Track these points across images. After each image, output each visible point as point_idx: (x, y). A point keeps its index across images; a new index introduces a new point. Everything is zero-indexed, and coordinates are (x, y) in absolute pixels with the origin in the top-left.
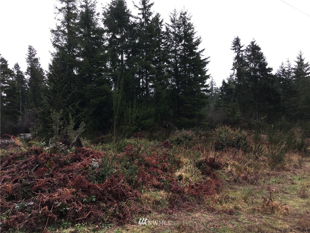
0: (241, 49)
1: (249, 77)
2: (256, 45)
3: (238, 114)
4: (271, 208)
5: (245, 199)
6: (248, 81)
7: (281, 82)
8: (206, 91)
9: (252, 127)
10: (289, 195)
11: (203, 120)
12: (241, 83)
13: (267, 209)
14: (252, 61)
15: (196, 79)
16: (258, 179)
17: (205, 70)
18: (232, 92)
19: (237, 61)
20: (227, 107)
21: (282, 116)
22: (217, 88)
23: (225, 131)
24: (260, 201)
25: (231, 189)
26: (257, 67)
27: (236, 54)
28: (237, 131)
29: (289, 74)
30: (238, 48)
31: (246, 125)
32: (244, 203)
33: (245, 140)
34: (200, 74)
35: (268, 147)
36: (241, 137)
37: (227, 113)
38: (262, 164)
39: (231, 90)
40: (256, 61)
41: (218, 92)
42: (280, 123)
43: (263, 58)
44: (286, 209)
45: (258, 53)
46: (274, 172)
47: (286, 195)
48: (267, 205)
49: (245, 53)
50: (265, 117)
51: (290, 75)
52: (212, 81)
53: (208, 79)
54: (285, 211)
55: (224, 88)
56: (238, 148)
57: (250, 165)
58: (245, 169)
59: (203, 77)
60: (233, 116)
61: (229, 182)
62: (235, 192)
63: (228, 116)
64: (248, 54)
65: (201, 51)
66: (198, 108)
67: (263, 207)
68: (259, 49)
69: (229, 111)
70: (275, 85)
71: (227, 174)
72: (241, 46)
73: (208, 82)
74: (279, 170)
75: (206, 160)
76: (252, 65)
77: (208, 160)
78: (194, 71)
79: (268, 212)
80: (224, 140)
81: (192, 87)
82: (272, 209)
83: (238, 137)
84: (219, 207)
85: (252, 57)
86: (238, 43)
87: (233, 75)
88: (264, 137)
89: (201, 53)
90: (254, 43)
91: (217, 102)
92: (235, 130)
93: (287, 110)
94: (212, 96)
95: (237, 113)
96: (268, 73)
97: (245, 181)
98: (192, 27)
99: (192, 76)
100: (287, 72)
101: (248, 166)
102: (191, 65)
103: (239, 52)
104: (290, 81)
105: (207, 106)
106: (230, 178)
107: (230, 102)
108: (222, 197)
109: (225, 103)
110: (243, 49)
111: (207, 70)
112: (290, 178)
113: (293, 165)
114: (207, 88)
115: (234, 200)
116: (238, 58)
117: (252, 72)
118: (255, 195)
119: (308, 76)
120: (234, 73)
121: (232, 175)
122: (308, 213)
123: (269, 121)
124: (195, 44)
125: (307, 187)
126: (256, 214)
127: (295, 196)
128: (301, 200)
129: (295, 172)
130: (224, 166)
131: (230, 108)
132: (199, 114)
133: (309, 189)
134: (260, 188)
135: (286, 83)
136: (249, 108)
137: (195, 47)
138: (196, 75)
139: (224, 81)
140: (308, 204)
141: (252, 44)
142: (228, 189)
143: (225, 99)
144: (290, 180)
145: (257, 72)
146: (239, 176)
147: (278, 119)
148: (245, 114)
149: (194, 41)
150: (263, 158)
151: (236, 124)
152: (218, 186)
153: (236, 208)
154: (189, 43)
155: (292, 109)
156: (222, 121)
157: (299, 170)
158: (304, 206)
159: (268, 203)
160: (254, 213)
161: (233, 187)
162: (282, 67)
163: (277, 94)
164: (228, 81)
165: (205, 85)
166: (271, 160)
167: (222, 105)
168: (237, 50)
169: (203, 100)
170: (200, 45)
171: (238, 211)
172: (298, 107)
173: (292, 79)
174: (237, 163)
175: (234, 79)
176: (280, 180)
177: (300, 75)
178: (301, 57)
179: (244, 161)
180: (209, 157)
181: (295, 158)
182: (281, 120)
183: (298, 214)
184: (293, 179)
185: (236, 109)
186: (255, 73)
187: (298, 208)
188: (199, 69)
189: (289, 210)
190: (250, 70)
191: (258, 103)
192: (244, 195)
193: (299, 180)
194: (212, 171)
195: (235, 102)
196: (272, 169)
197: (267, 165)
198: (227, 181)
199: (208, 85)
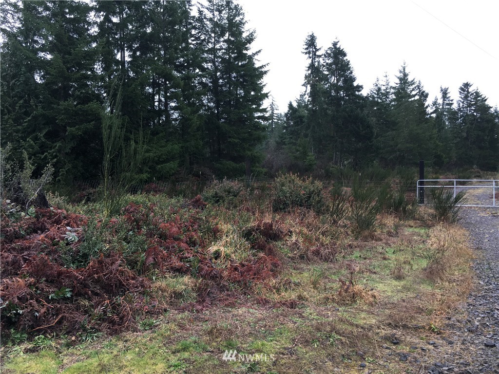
0: (318, 53)
1: (328, 98)
2: (339, 48)
3: (311, 156)
4: (352, 296)
5: (315, 284)
6: (327, 104)
7: (375, 108)
8: (263, 118)
9: (330, 176)
10: (378, 276)
11: (257, 165)
12: (316, 108)
13: (346, 298)
14: (333, 74)
15: (247, 98)
16: (336, 253)
17: (261, 84)
18: (302, 122)
19: (312, 73)
20: (295, 144)
21: (374, 160)
22: (281, 114)
23: (290, 182)
24: (336, 285)
25: (294, 269)
26: (340, 83)
27: (310, 61)
28: (307, 182)
29: (386, 95)
30: (313, 51)
31: (322, 173)
32: (312, 290)
33: (318, 196)
34: (254, 90)
35: (351, 206)
36: (314, 191)
37: (294, 155)
38: (342, 230)
39: (301, 118)
40: (339, 73)
41: (281, 120)
42: (371, 169)
43: (349, 69)
44: (373, 296)
45: (343, 61)
46: (359, 242)
47: (374, 276)
48: (346, 291)
49: (324, 60)
50: (350, 160)
51: (388, 98)
52: (272, 103)
53: (266, 98)
54: (371, 299)
55: (291, 114)
56: (309, 207)
57: (324, 233)
58: (317, 239)
59: (258, 96)
60: (303, 159)
61: (292, 259)
62: (300, 273)
63: (296, 158)
64: (327, 61)
65: (256, 53)
66: (249, 145)
67: (339, 294)
68: (345, 55)
69: (298, 151)
70: (366, 112)
71: (290, 247)
72: (318, 48)
73: (265, 104)
74: (365, 239)
75: (259, 226)
76: (333, 80)
77: (262, 226)
78: (245, 85)
79: (347, 302)
80: (288, 195)
81: (241, 111)
82: (353, 297)
83: (309, 191)
84: (276, 297)
85: (334, 66)
86: (314, 43)
87: (305, 94)
88: (347, 190)
89: (256, 57)
90: (336, 44)
91: (279, 136)
92: (304, 180)
93: (381, 151)
94: (273, 128)
95: (310, 154)
96: (357, 93)
97: (317, 257)
98: (241, 11)
99: (241, 93)
100: (384, 92)
101: (322, 234)
102: (239, 76)
103: (315, 58)
104: (388, 107)
105: (264, 143)
106: (295, 253)
107: (299, 138)
108: (281, 282)
109: (291, 138)
110: (321, 54)
111: (264, 85)
112: (380, 250)
113: (387, 232)
114: (265, 113)
115: (299, 286)
116: (312, 67)
117: (333, 91)
118: (329, 277)
119: (413, 99)
120: (306, 92)
121: (298, 249)
122: (404, 301)
123: (356, 166)
124: (246, 40)
125: (405, 263)
126: (329, 305)
127: (387, 277)
128: (395, 283)
129: (389, 242)
130: (285, 235)
131: (300, 146)
132: (252, 155)
133: (408, 267)
134: (337, 267)
135: (381, 110)
136: (327, 146)
137: (247, 46)
138: (247, 92)
139: (291, 103)
140: (405, 288)
141: (333, 46)
142: (291, 270)
143: (292, 133)
144: (381, 253)
145: (341, 90)
146: (307, 250)
147: (368, 164)
148: (321, 155)
149: (244, 35)
150: (343, 223)
151: (306, 171)
152: (275, 265)
153: (300, 298)
154: (236, 39)
155: (389, 148)
156: (286, 166)
157: (394, 239)
158: (398, 291)
159: (348, 288)
160: (327, 304)
161: (298, 266)
162: (377, 85)
163: (369, 126)
164: (297, 104)
165: (261, 108)
166: (355, 224)
167: (287, 141)
168: (311, 55)
169: (257, 133)
170: (253, 43)
171: (303, 302)
172: (397, 146)
173: (391, 103)
174: (305, 230)
175: (307, 101)
176: (366, 254)
177: (402, 97)
178: (404, 70)
179: (316, 226)
180: (263, 222)
181: (390, 221)
182: (372, 166)
183: (389, 303)
184: (385, 252)
185: (308, 149)
186: (337, 92)
187: (390, 294)
188: (253, 83)
189: (377, 297)
190: (331, 87)
191: (340, 140)
192: (313, 278)
193: (394, 253)
194: (268, 243)
195: (307, 138)
196: (356, 239)
197: (349, 233)
198: (289, 257)
199: (267, 108)
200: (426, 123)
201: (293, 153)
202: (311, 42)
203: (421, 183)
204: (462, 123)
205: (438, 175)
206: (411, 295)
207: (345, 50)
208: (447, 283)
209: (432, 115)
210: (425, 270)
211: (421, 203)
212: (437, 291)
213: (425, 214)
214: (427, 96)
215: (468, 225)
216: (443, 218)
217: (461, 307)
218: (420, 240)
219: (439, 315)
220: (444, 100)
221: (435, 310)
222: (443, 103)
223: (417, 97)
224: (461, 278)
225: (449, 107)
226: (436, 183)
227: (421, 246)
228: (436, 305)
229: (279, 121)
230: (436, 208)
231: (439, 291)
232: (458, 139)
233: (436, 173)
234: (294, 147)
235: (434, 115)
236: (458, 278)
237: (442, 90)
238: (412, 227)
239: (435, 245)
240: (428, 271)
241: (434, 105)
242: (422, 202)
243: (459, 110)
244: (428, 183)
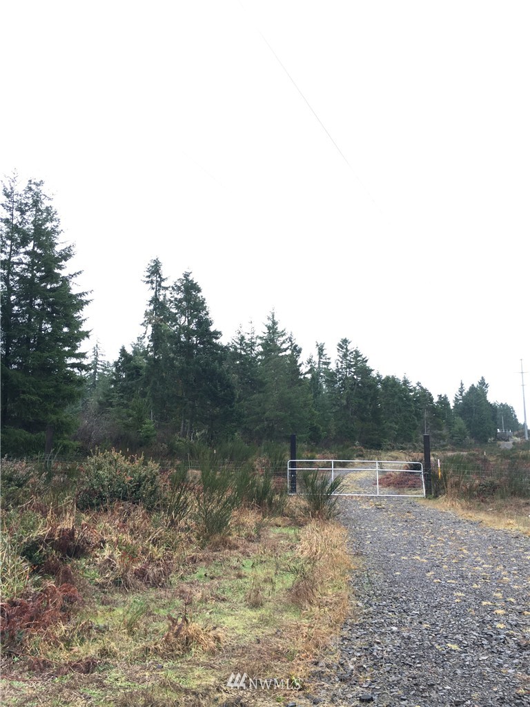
0: (163, 284)
1: (176, 344)
2: (192, 281)
3: (150, 423)
4: (185, 642)
5: (131, 628)
6: (174, 353)
7: (238, 362)
8: (81, 367)
9: (175, 453)
10: (228, 604)
11: (66, 435)
12: (159, 357)
13: (175, 645)
14: (183, 313)
15: (55, 336)
16: (170, 573)
17: (79, 317)
18: (138, 374)
19: (155, 309)
20: (126, 406)
21: (236, 431)
22: (108, 362)
23: (111, 463)
24: (163, 626)
25: (103, 604)
26: (193, 326)
27: (152, 293)
28: (137, 463)
29: (251, 347)
30: (157, 281)
31: (164, 448)
32: (126, 637)
33: (152, 483)
34: (67, 326)
35: (198, 499)
36: (146, 476)
37: (125, 421)
38: (183, 535)
39: (137, 369)
40: (191, 313)
41: (108, 371)
42: (230, 445)
43: (204, 308)
44: (216, 638)
45: (196, 297)
46: (207, 553)
47: (221, 605)
48: (177, 635)
49: (171, 293)
50: (203, 431)
51: (254, 350)
52: (97, 345)
53: (86, 338)
54: (213, 644)
55: (123, 363)
56: (135, 502)
57: (156, 541)
58: (145, 552)
59: (74, 334)
60: (138, 429)
61: (102, 586)
62: (111, 610)
63: (127, 426)
64: (176, 296)
65: (75, 274)
66: (55, 406)
67: (166, 641)
68: (199, 290)
69: (130, 416)
70: (225, 366)
71: (100, 566)
72: (163, 277)
73: (84, 346)
74: (216, 548)
75: (51, 535)
76: (183, 320)
77: (56, 534)
78: (54, 317)
79: (177, 652)
80: (106, 483)
81: (46, 354)
82: (187, 643)
83: (139, 476)
84: (63, 656)
85: (184, 303)
86: (158, 271)
87: (144, 337)
88: (194, 474)
89: (74, 280)
90: (188, 276)
91: (104, 393)
92: (132, 461)
93: (245, 420)
94: (95, 381)
95: (147, 421)
96: (214, 340)
97: (141, 580)
98: (55, 216)
99: (47, 329)
100: (249, 342)
101: (153, 543)
102: (46, 302)
103: (159, 290)
104: (254, 362)
105: (80, 402)
106: (107, 576)
107: (133, 397)
108: (74, 629)
109: (122, 397)
110: (167, 286)
111: (84, 320)
112: (235, 564)
113: (245, 535)
114: (82, 360)
115: (104, 632)
116: (156, 302)
117: (183, 335)
118: (155, 613)
119: (284, 354)
120: (145, 334)
121: (112, 570)
122: (258, 641)
123: (211, 440)
124: (60, 255)
125: (265, 581)
126: (149, 660)
127: (240, 605)
128: (251, 613)
129: (247, 550)
130: (94, 547)
131: (133, 409)
132: (58, 421)
133: (268, 587)
134: (170, 595)
135: (245, 365)
136: (173, 411)
137: (60, 264)
138: (57, 328)
139: (123, 348)
140: (262, 621)
141: (185, 277)
142: (97, 606)
143: (123, 390)
144: (235, 568)
145: (193, 335)
146: (126, 571)
147: (227, 437)
148: (163, 423)
149: (58, 249)
150: (186, 524)
151: (141, 446)
152: (70, 599)
153: (104, 653)
154: (45, 252)
155: (254, 417)
156: (111, 438)
157: (254, 546)
158: (253, 627)
159: (180, 629)
160: (146, 659)
161: (110, 597)
162: (240, 333)
163: (229, 386)
164: (133, 349)
165: (77, 352)
166: (203, 525)
167: (115, 401)
168: (154, 285)
169: (69, 387)
170: (70, 261)
171: (108, 659)
172: (264, 413)
173: (257, 357)
174: (127, 538)
175: (146, 347)
176: (214, 571)
177: (271, 351)
178: (273, 316)
179: (144, 531)
180: (59, 527)
181: (251, 519)
182: (232, 439)
183: (238, 647)
184: (241, 566)
185: (145, 413)
186: (188, 337)
187: (241, 632)
188: (67, 315)
189: (222, 640)
190: (180, 330)
191: (191, 402)
192: (129, 617)
193: (253, 566)
194: (64, 563)
195: (144, 397)
196: (202, 548)
197: (194, 539)
198: (97, 584)
199: (86, 353)
200: (300, 386)
201: (123, 418)
202: (155, 270)
203: (293, 465)
204: (341, 388)
205: (314, 453)
206: (269, 631)
207: (200, 285)
208: (317, 608)
209: (306, 376)
210: (290, 590)
211: (291, 492)
212: (305, 621)
213: (296, 507)
214: (300, 351)
215: (347, 522)
216: (317, 512)
217: (331, 643)
218: (288, 546)
219: (303, 660)
220: (320, 358)
221: (299, 652)
222: (320, 361)
223: (289, 352)
224: (334, 599)
225: (326, 366)
226: (311, 464)
227: (288, 554)
228: (300, 644)
229: (105, 372)
230: (310, 499)
231: (307, 621)
232: (338, 408)
233: (312, 451)
234: (125, 410)
235: (309, 376)
236: (332, 600)
237: (317, 345)
238: (280, 526)
239: (305, 553)
240: (294, 591)
241: (309, 363)
242: (293, 490)
243: (337, 370)
244: (302, 464)
